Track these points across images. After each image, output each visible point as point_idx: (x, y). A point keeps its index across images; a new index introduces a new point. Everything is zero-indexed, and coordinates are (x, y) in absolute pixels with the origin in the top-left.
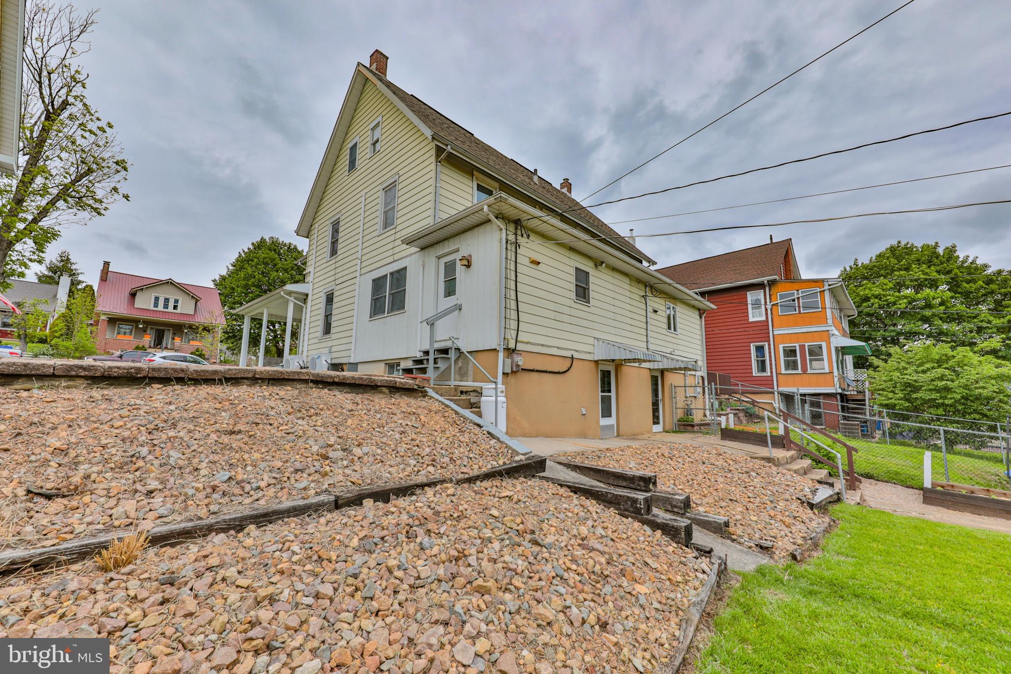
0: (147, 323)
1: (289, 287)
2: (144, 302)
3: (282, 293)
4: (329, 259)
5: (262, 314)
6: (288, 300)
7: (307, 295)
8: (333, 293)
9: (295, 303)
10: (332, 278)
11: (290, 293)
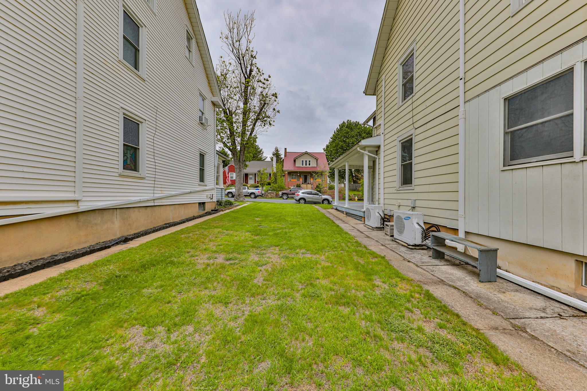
0: (301, 173)
1: (364, 142)
2: (299, 164)
3: (358, 149)
4: (401, 104)
5: (345, 166)
6: (363, 154)
7: (379, 147)
8: (411, 139)
9: (369, 156)
10: (411, 122)
11: (364, 148)
